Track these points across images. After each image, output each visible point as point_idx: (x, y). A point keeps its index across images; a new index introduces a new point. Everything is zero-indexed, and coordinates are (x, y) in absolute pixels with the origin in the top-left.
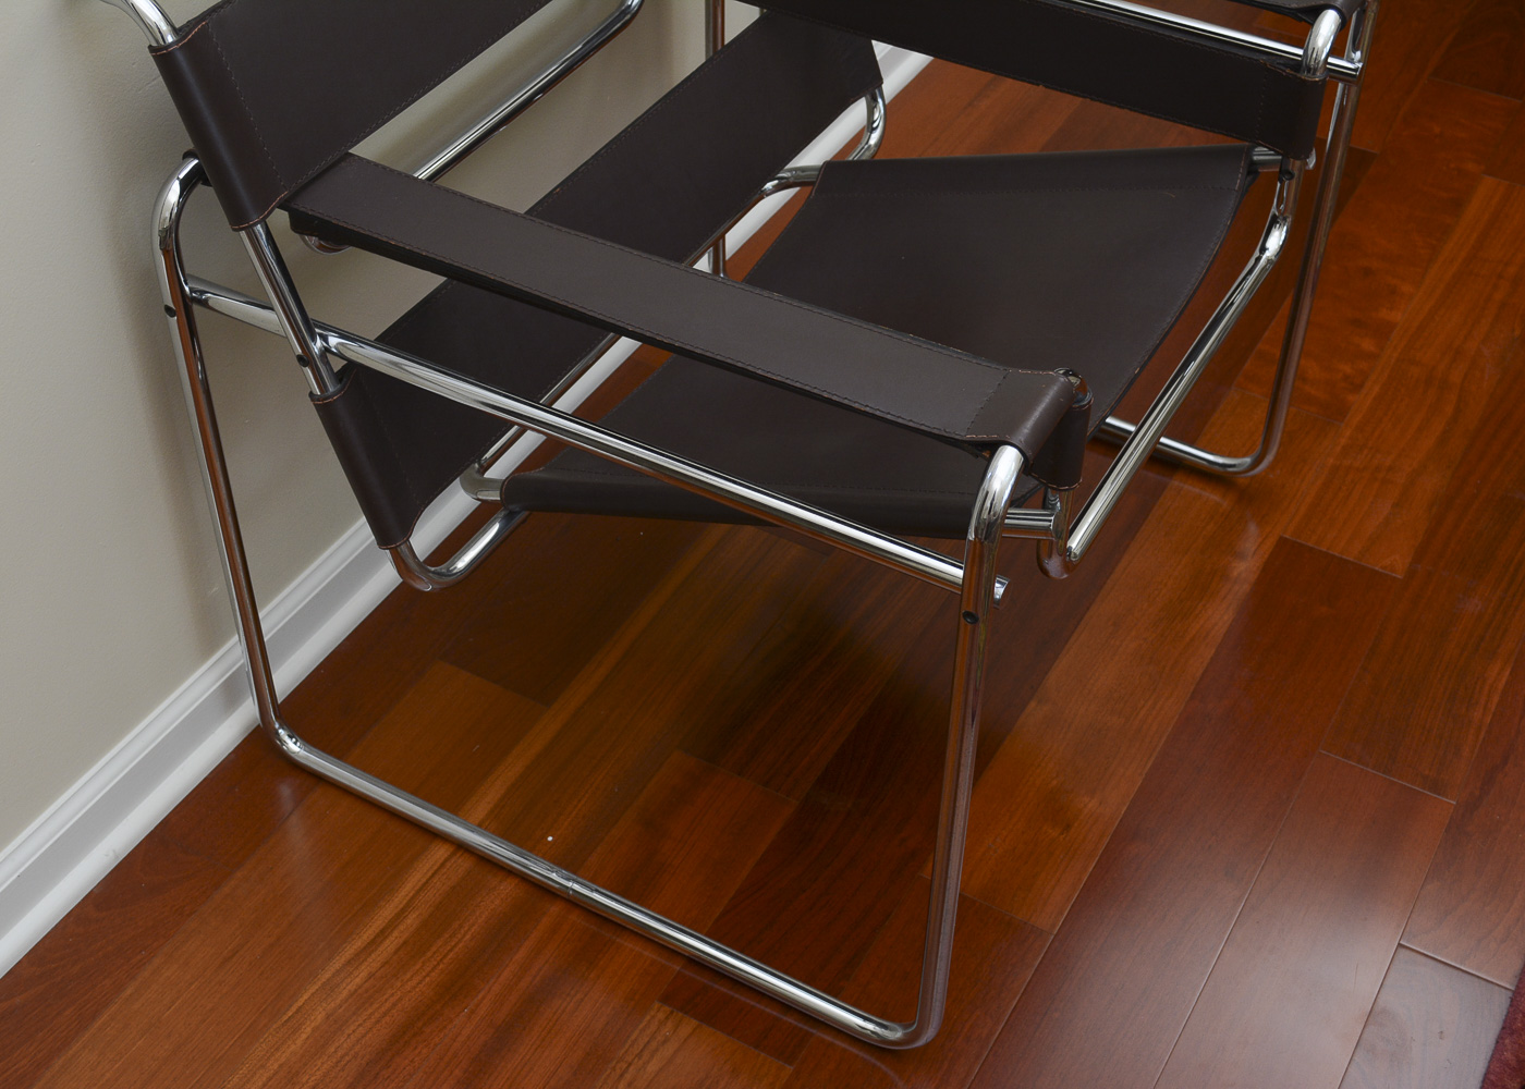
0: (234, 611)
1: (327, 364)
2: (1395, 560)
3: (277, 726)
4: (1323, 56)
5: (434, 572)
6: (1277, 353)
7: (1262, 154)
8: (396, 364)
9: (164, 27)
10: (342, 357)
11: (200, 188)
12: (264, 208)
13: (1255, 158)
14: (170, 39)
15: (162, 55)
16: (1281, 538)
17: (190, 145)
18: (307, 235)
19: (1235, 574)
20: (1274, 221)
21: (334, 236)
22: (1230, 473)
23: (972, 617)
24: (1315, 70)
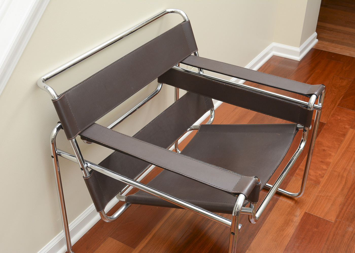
0: (63, 225)
1: (87, 169)
2: (332, 218)
3: (71, 252)
4: (313, 105)
5: (109, 218)
6: (304, 169)
7: (299, 126)
8: (102, 170)
9: (55, 96)
10: (91, 168)
11: (61, 130)
12: (75, 135)
13: (298, 127)
14: (56, 98)
15: (55, 102)
16: (305, 212)
17: (59, 120)
18: (84, 140)
19: (295, 220)
20: (302, 141)
21: (90, 141)
22: (293, 196)
23: (233, 233)
24: (311, 108)
